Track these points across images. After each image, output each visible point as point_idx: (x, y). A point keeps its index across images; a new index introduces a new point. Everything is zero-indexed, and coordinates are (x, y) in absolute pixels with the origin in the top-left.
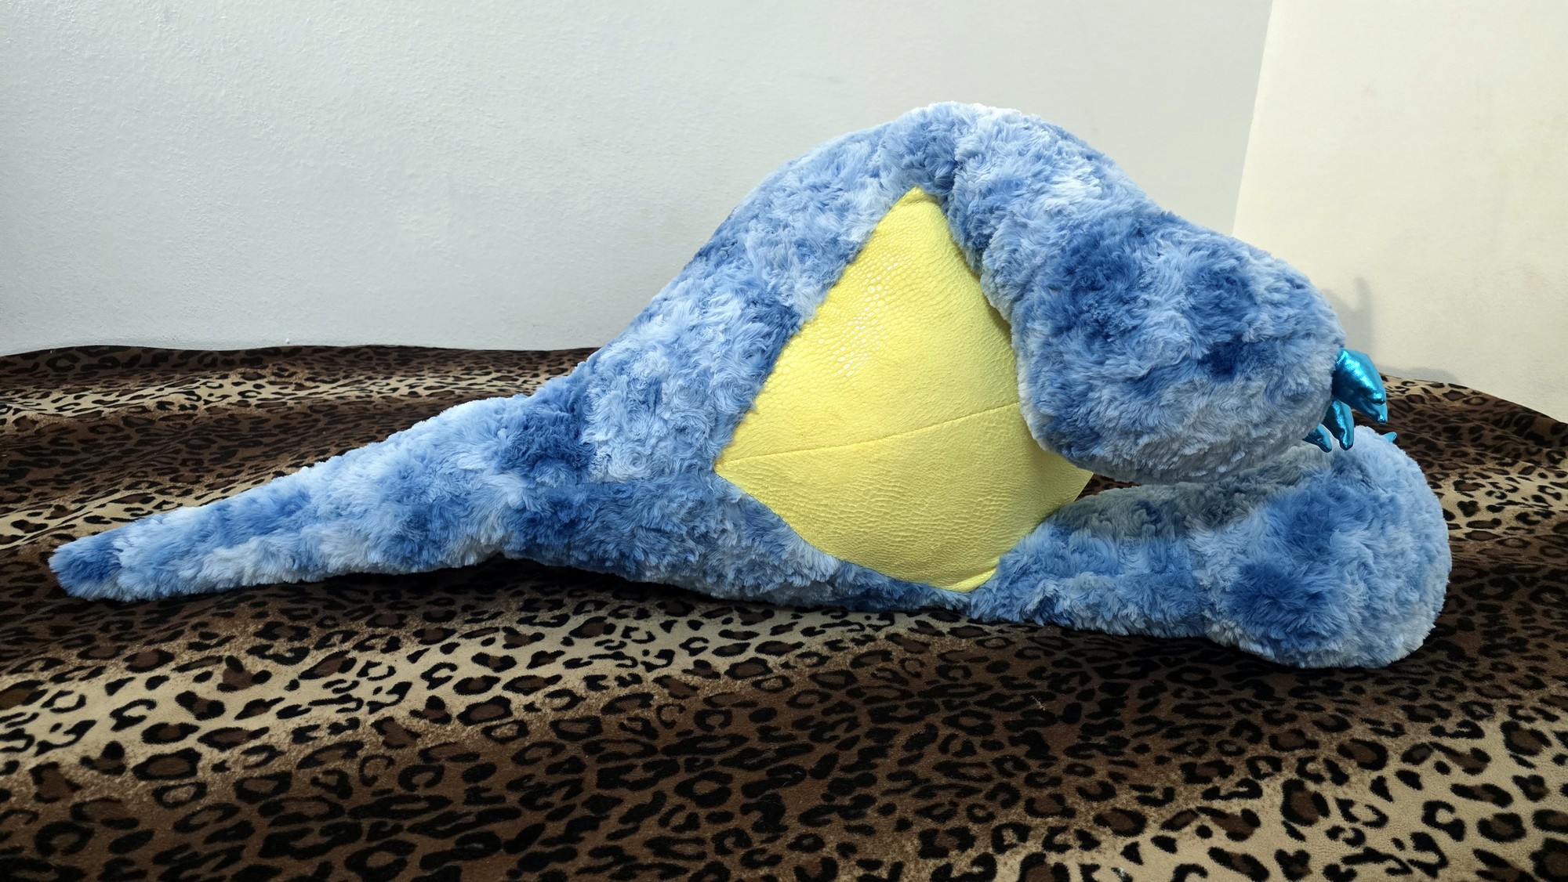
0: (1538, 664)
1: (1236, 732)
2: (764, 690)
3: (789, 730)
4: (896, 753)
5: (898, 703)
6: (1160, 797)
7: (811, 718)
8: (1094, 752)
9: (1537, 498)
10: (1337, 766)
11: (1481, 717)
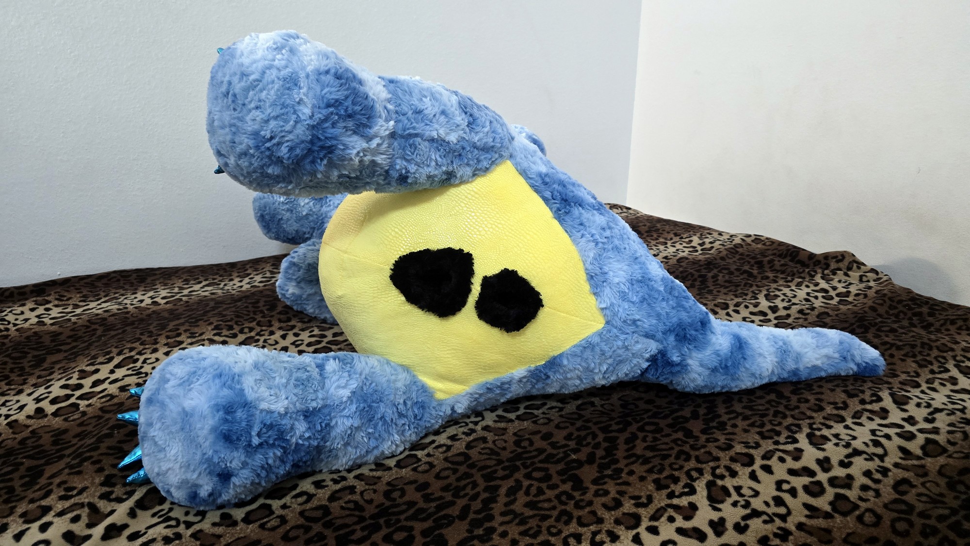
0: (819, 396)
1: (677, 457)
2: (419, 472)
3: (440, 494)
4: (502, 499)
5: (497, 468)
6: (645, 501)
7: (450, 485)
8: (606, 480)
9: (807, 300)
10: (731, 468)
11: (796, 432)
